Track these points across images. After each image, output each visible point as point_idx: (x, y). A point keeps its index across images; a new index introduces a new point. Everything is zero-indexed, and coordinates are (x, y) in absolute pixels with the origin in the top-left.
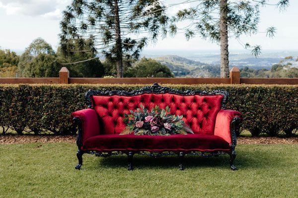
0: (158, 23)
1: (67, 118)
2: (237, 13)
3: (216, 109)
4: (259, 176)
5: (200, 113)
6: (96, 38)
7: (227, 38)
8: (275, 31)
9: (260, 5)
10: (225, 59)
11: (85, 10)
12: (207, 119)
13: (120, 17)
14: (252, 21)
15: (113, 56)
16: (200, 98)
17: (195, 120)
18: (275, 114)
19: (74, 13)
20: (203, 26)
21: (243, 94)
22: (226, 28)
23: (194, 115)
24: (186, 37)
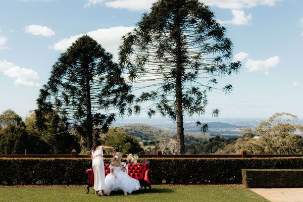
0: (125, 102)
2: (189, 95)
3: (145, 169)
5: (138, 171)
6: (69, 113)
7: (182, 116)
8: (219, 112)
9: (207, 90)
10: (180, 134)
11: (61, 89)
12: (141, 173)
13: (91, 95)
14: (202, 105)
17: (136, 174)
19: (49, 91)
20: (162, 106)
21: (160, 163)
22: (181, 108)
23: (136, 172)
24: (148, 115)
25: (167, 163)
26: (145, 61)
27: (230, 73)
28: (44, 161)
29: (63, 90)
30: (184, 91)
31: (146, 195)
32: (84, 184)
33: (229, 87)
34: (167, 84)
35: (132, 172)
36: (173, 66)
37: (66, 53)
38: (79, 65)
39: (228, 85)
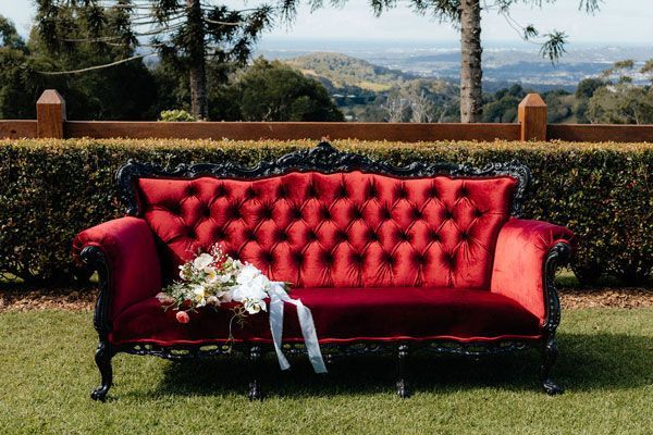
1: (63, 238)
3: (494, 217)
4: (625, 414)
5: (450, 228)
6: (136, 6)
7: (477, 10)
10: (471, 65)
12: (471, 245)
15: (181, 53)
16: (450, 185)
17: (435, 249)
18: (644, 226)
21: (560, 171)
23: (433, 235)
24: (372, 8)
25: (597, 174)
35: (409, 238)
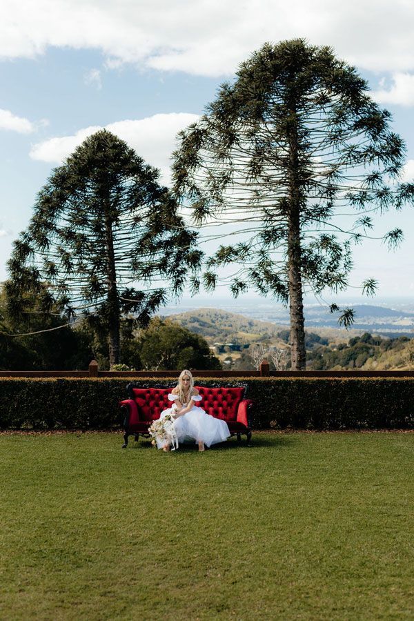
0: (184, 265)
2: (315, 251)
3: (238, 399)
5: (225, 403)
7: (300, 294)
8: (376, 285)
9: (353, 241)
10: (297, 330)
11: (55, 240)
12: (231, 408)
13: (115, 251)
14: (341, 270)
16: (225, 390)
17: (220, 408)
19: (32, 244)
20: (261, 274)
21: (268, 387)
22: (298, 277)
24: (232, 292)
25: (281, 388)
26: (226, 182)
27: (398, 205)
28: (37, 382)
29: (59, 242)
30: (305, 244)
31: (242, 451)
32: (115, 429)
33: (395, 234)
34: (269, 229)
35: (212, 406)
36: (283, 192)
37: (64, 168)
38: (90, 192)
39: (393, 229)
